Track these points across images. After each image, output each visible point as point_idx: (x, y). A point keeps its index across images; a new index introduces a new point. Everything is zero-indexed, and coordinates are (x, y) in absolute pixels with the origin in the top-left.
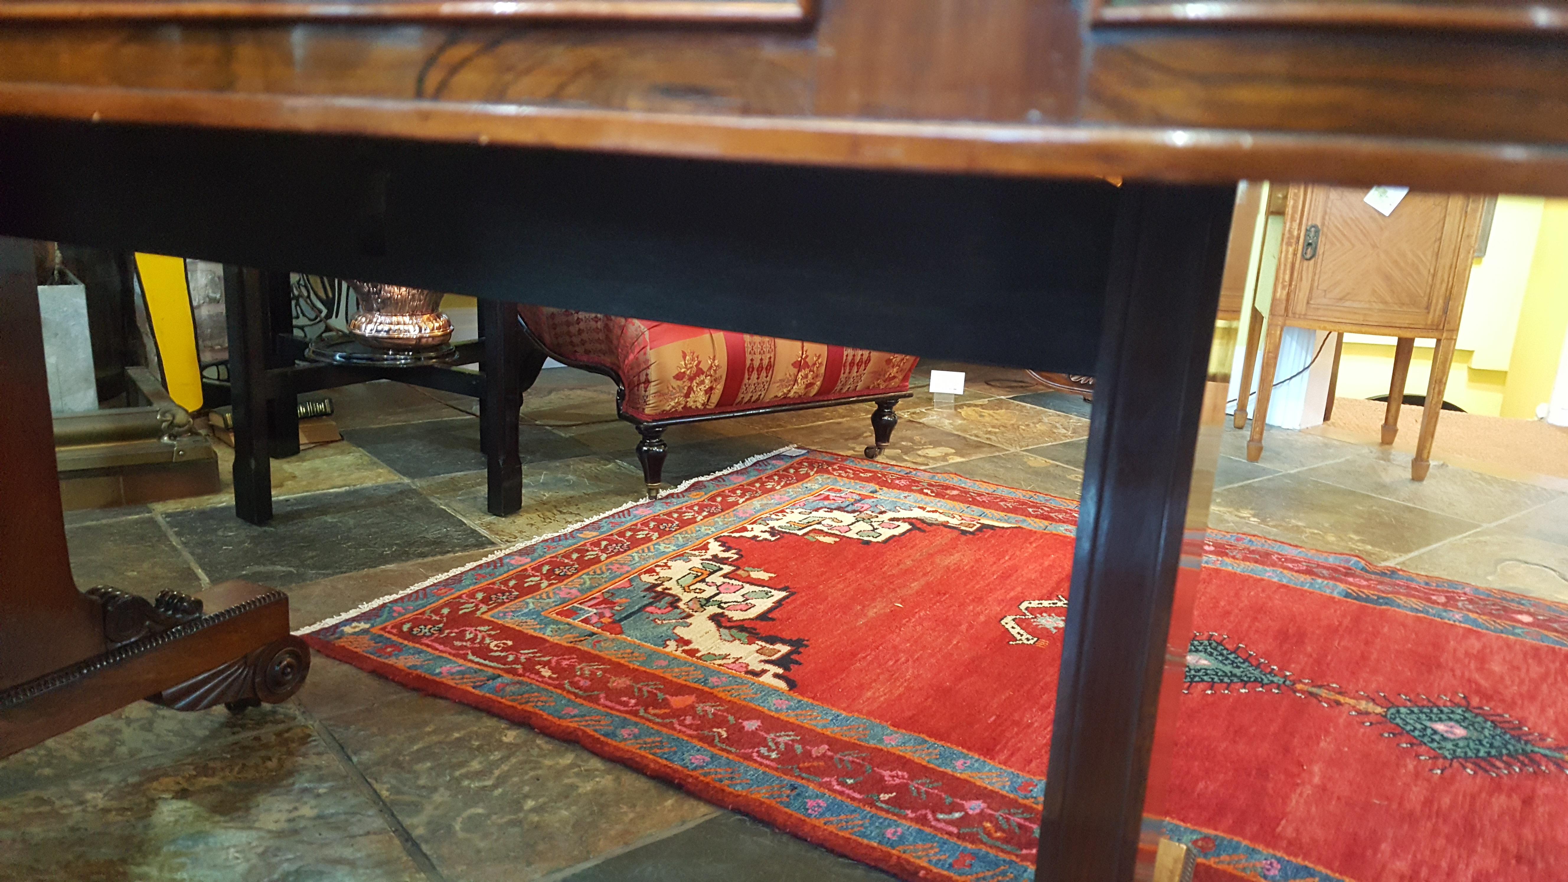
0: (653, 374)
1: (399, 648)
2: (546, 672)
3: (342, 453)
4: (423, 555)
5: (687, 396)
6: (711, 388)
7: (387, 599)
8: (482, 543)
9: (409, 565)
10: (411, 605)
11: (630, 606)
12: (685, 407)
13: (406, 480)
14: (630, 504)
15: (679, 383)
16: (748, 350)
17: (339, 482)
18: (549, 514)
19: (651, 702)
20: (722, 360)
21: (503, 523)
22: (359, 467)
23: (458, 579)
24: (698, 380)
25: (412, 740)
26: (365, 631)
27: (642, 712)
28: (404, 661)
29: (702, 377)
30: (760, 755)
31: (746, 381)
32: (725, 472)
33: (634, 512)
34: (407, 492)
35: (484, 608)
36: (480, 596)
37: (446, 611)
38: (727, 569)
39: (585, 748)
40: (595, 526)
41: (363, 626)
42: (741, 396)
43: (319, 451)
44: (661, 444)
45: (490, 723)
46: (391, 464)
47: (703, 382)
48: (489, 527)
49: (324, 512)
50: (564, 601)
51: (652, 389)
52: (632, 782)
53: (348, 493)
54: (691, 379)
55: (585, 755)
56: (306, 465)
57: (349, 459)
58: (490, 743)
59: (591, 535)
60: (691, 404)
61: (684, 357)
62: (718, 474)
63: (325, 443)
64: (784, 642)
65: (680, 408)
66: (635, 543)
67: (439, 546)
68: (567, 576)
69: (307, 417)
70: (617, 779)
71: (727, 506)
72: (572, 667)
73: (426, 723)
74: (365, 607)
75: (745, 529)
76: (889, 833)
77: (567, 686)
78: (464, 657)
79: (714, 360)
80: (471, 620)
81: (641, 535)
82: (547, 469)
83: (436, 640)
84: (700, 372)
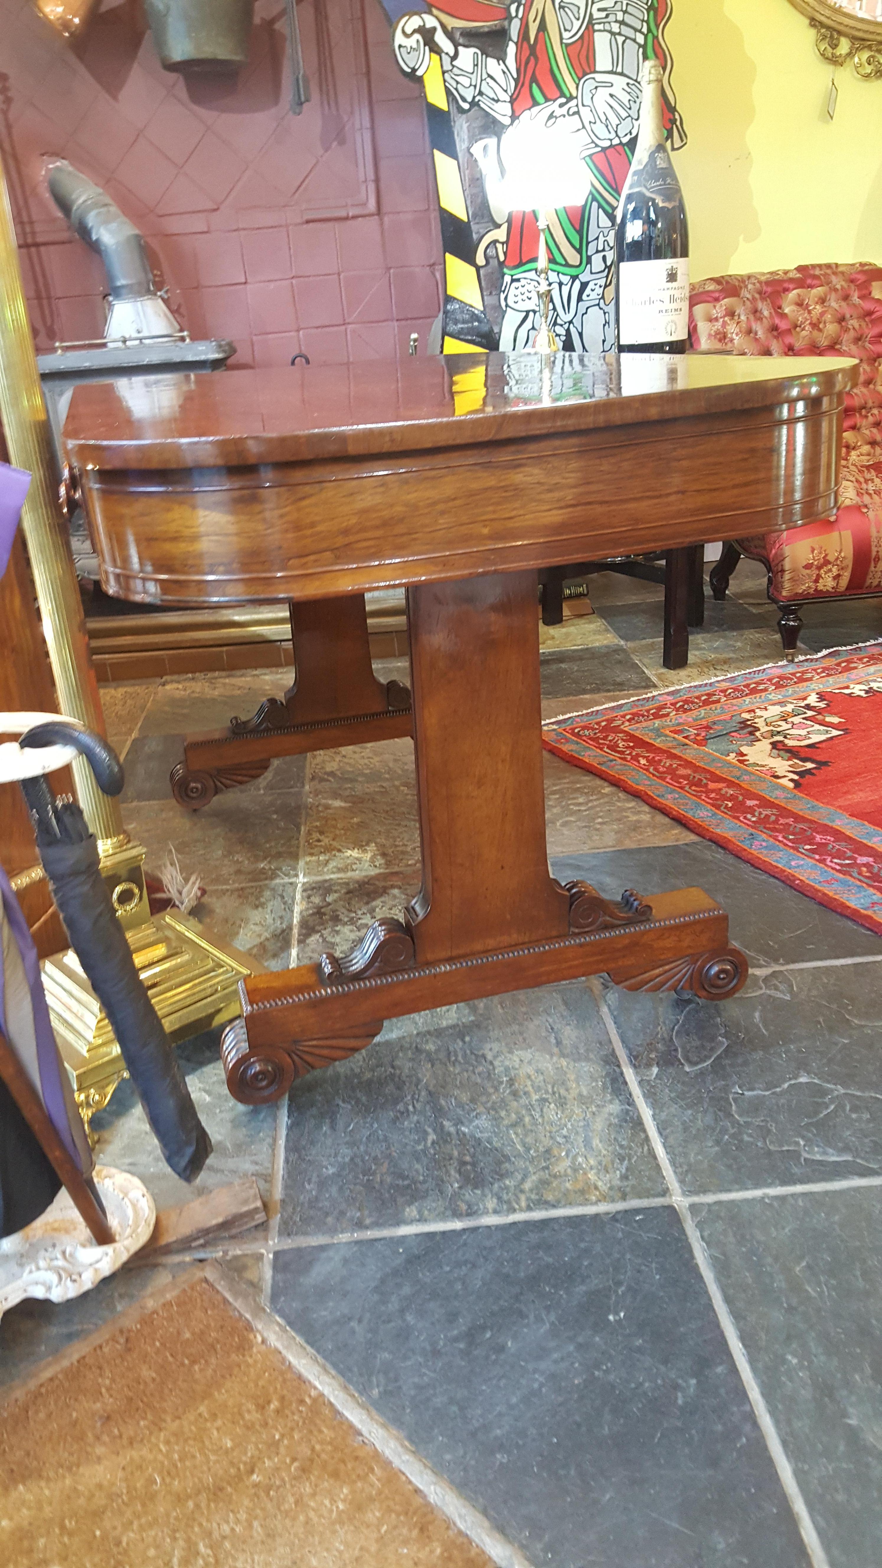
0: (787, 565)
1: (567, 740)
2: (643, 761)
3: (590, 622)
4: (609, 691)
5: (816, 581)
6: (839, 576)
7: (576, 714)
8: (649, 685)
9: (596, 696)
10: (585, 719)
11: (721, 730)
12: (816, 590)
13: (622, 643)
14: (771, 665)
15: (808, 571)
16: (873, 544)
17: (579, 642)
18: (706, 670)
19: (698, 783)
20: (848, 552)
21: (671, 674)
22: (598, 632)
23: (621, 706)
24: (825, 569)
25: (555, 785)
26: (554, 730)
27: (687, 788)
28: (566, 748)
29: (830, 567)
30: (745, 818)
31: (872, 568)
32: (868, 644)
33: (768, 671)
34: (618, 650)
35: (627, 724)
36: (628, 717)
37: (603, 724)
38: (810, 713)
39: (644, 801)
40: (732, 679)
41: (555, 727)
42: (868, 582)
43: (576, 621)
44: (797, 619)
45: (599, 782)
46: (617, 630)
47: (830, 570)
48: (660, 677)
49: (561, 661)
50: (679, 724)
51: (787, 576)
52: (661, 819)
53: (582, 650)
54: (819, 568)
55: (641, 803)
56: (564, 630)
57: (592, 626)
58: (593, 791)
59: (724, 685)
60: (820, 587)
61: (813, 552)
62: (861, 645)
63: (581, 616)
64: (813, 761)
65: (811, 591)
66: (754, 691)
67: (620, 686)
68: (691, 710)
69: (570, 597)
70: (653, 817)
71: (847, 669)
72: (660, 761)
73: (565, 778)
74: (561, 717)
75: (847, 687)
76: (793, 863)
77: (651, 770)
78: (601, 749)
79: (840, 552)
80: (617, 730)
81: (761, 687)
82: (724, 637)
83: (591, 739)
84: (827, 562)
